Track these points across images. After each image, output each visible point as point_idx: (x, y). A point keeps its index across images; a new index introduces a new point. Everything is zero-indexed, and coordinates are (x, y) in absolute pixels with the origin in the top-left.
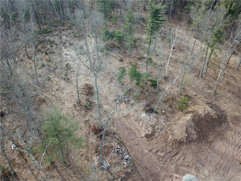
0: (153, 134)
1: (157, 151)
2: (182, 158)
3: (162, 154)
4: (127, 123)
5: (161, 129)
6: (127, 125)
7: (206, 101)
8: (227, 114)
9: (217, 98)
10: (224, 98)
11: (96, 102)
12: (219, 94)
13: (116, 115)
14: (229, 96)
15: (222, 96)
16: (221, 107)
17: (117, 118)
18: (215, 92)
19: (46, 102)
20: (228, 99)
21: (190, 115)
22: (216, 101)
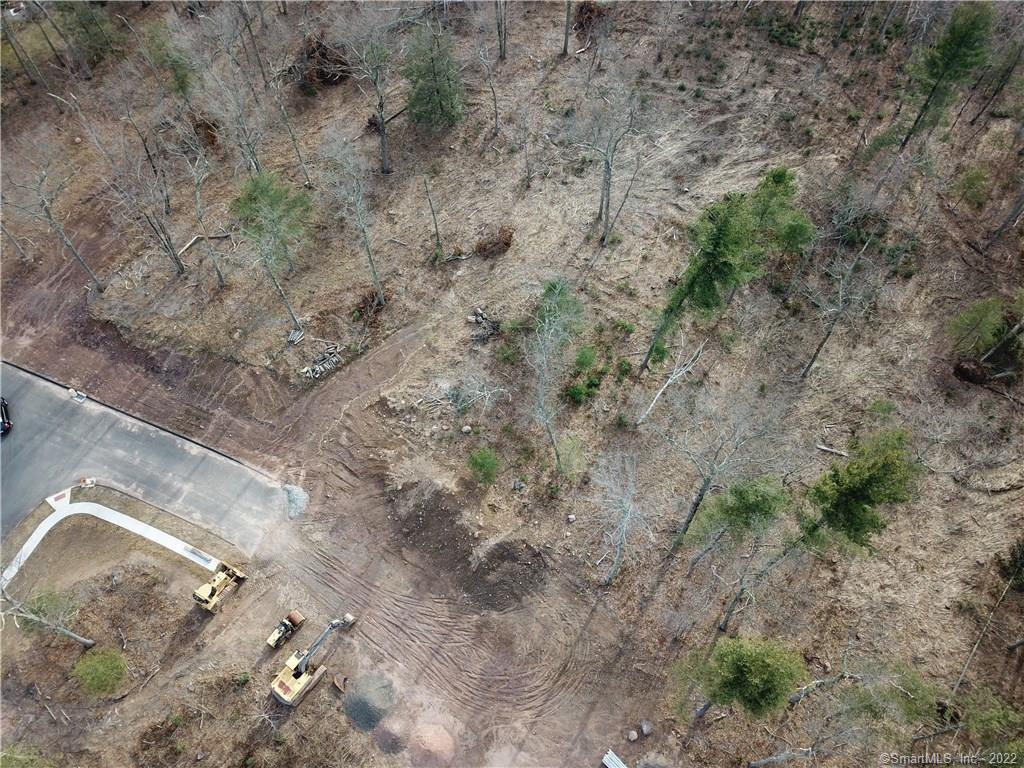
1: (349, 429)
2: (344, 485)
3: (344, 441)
4: (413, 354)
6: (406, 355)
7: (548, 551)
8: (512, 615)
9: (574, 591)
10: (584, 615)
11: (459, 273)
12: (599, 600)
13: (428, 326)
14: (602, 633)
15: (594, 610)
16: (538, 598)
17: (420, 329)
18: (606, 587)
19: (432, 178)
20: (584, 629)
21: (454, 488)
22: (563, 586)
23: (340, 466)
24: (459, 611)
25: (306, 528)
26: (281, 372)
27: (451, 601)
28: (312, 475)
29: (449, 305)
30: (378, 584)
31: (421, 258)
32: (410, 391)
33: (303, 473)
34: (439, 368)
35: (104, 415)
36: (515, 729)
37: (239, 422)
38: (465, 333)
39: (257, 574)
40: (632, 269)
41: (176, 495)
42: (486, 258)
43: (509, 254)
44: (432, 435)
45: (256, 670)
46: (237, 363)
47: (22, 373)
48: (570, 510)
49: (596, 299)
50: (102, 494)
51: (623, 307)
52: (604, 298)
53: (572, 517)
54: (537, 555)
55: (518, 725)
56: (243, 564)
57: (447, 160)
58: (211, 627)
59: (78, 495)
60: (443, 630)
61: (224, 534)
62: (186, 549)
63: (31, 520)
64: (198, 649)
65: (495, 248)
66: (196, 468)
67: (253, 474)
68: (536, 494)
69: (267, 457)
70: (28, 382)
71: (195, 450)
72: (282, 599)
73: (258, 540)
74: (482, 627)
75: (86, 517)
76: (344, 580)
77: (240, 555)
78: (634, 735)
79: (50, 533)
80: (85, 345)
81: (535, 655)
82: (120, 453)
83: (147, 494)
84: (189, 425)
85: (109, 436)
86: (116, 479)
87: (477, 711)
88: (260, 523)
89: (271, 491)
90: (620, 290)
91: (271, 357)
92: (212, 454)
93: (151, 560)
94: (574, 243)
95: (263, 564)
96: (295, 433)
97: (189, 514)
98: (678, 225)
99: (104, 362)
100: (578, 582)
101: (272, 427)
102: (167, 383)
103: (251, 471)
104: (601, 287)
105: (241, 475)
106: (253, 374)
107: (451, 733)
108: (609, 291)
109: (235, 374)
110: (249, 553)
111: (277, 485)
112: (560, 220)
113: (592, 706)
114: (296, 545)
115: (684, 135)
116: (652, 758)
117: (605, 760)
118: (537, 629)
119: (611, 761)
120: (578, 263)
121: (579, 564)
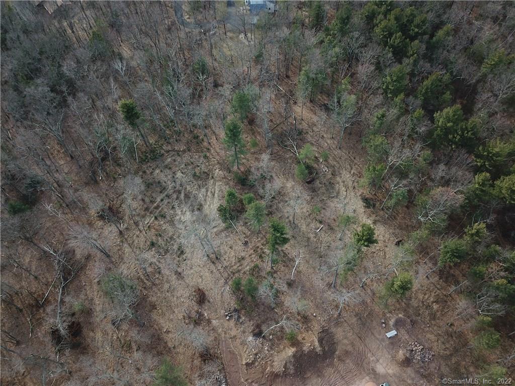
0: (253, 363)
1: (252, 382)
4: (232, 346)
5: (262, 359)
6: (231, 348)
7: (323, 327)
8: (339, 347)
9: (338, 324)
10: (346, 324)
11: (206, 315)
12: (343, 318)
13: (223, 335)
14: (353, 322)
15: (345, 321)
16: (336, 337)
17: (223, 339)
18: (340, 314)
19: (156, 309)
20: (350, 326)
21: (293, 350)
22: (335, 327)
24: (331, 365)
27: (328, 366)
29: (218, 324)
31: (192, 326)
34: (243, 338)
36: (373, 361)
38: (232, 323)
40: (233, 254)
42: (204, 302)
43: (206, 293)
48: (312, 314)
49: (239, 271)
51: (246, 264)
52: (240, 268)
53: (314, 314)
54: (323, 331)
57: (150, 299)
60: (336, 373)
65: (201, 298)
68: (303, 323)
74: (340, 359)
78: (384, 325)
81: (352, 344)
87: (364, 371)
90: (239, 261)
94: (213, 267)
98: (222, 231)
100: (335, 322)
104: (235, 267)
107: (369, 382)
108: (238, 265)
112: (200, 269)
113: (373, 334)
115: (184, 210)
116: (392, 322)
117: (389, 337)
118: (345, 341)
119: (389, 335)
120: (222, 271)
121: (330, 319)
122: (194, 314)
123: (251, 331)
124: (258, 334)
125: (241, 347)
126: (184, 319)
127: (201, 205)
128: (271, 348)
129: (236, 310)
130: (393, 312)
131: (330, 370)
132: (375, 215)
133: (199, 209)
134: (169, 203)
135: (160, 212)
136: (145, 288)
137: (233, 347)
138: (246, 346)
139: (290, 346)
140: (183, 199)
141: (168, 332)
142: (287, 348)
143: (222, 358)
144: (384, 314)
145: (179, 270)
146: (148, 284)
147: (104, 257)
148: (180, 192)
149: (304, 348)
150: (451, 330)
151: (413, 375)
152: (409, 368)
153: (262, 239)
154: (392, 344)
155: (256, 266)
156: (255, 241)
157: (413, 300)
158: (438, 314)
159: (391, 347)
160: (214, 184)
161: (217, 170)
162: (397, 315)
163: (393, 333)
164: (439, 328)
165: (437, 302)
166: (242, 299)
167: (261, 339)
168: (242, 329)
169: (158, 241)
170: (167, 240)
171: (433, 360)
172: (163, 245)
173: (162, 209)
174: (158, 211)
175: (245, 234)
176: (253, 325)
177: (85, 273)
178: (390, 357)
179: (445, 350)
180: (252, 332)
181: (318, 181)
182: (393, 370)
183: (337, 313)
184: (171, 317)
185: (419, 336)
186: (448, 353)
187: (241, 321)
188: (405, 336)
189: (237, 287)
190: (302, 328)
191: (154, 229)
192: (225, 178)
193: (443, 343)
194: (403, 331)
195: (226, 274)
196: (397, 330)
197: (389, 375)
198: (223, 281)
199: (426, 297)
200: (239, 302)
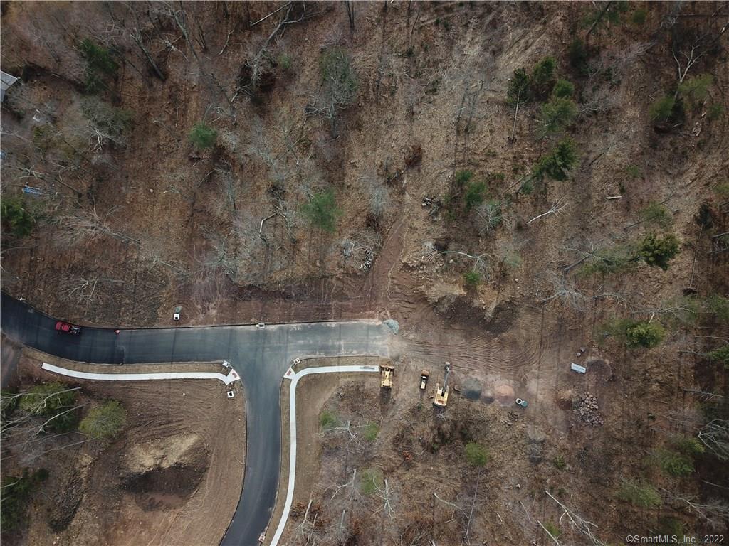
0: (412, 269)
1: (397, 284)
2: (410, 309)
3: (398, 290)
5: (425, 273)
6: (403, 237)
7: (514, 299)
8: (511, 331)
9: (532, 309)
10: (540, 318)
11: (405, 182)
12: (543, 310)
13: (405, 217)
14: (550, 322)
15: (543, 314)
16: (518, 320)
17: (402, 221)
18: (544, 303)
19: (360, 131)
20: (542, 323)
21: (463, 292)
22: (526, 310)
23: (403, 302)
24: (488, 340)
25: (404, 335)
26: (351, 272)
27: (483, 337)
28: (392, 312)
29: (409, 202)
30: (449, 344)
31: (382, 181)
32: (415, 254)
33: (388, 312)
34: (422, 237)
35: (281, 329)
36: (533, 373)
37: (345, 303)
38: (424, 213)
39: (397, 364)
40: (488, 140)
41: (340, 347)
42: (413, 167)
43: (424, 159)
44: (437, 270)
45: (422, 399)
46: (328, 277)
47: (224, 328)
48: (515, 278)
49: (478, 165)
50: (307, 363)
51: (493, 164)
52: (482, 163)
54: (510, 303)
55: (533, 370)
56: (389, 363)
57: (361, 114)
58: (393, 393)
59: (296, 369)
60: (486, 350)
61: (372, 354)
62: (361, 368)
63: (285, 389)
64: (393, 403)
65: (415, 159)
66: (340, 333)
67: (366, 323)
68: (497, 277)
69: (367, 313)
70: (231, 330)
71: (334, 325)
72: (413, 369)
73: (388, 350)
74: (502, 342)
75: (308, 375)
76: (434, 349)
77: (385, 360)
78: (579, 354)
79: (297, 389)
80: (244, 300)
81: (528, 341)
82: (301, 342)
83: (326, 354)
84: (323, 314)
85: (290, 337)
86: (307, 354)
87: (515, 373)
88: (384, 342)
89: (379, 327)
90: (487, 155)
91: (342, 267)
92: (342, 323)
93: (349, 379)
94: (453, 137)
95: (397, 359)
96: (374, 296)
97: (351, 353)
98: (498, 103)
99: (260, 305)
100: (531, 306)
101: (361, 299)
102: (298, 301)
103: (365, 322)
104: (477, 158)
105: (361, 327)
106: (338, 279)
107: (510, 386)
108: (483, 158)
109: (329, 283)
110: (388, 356)
111: (380, 323)
112: (438, 127)
113: (559, 351)
114: (405, 344)
115: (477, 39)
116: (589, 359)
117: (572, 368)
118: (524, 332)
119: (574, 367)
120: (460, 149)
121: (528, 298)
122: (393, 171)
123: (436, 237)
124: (441, 247)
125: (413, 244)
126: (380, 166)
127: (501, 50)
128: (442, 272)
129: (439, 204)
130: (603, 351)
131: (482, 343)
132: (697, 238)
133: (494, 53)
134: (466, 14)
135: (448, 19)
136: (365, 98)
137: (407, 237)
138: (419, 248)
139: (464, 286)
140: (486, 23)
141: (354, 165)
142: (458, 285)
143: (386, 237)
144: (591, 345)
145: (416, 109)
146: (372, 96)
147: (347, 24)
148: (490, 10)
149: (475, 301)
150: (646, 420)
151: (560, 420)
152: (562, 411)
153: (536, 151)
154: (569, 377)
155: (501, 177)
156: (525, 148)
157: (638, 360)
158: (650, 397)
159: (565, 379)
160: (539, 34)
161: (559, 18)
162: (605, 358)
163: (582, 369)
164: (634, 408)
165: (662, 385)
166: (455, 198)
167: (439, 255)
168: (429, 228)
169: (419, 54)
170: (429, 61)
171: (595, 427)
172: (420, 64)
173: (453, 16)
174: (445, 16)
175: (521, 129)
176: (444, 234)
177: (316, 27)
178: (554, 385)
179: (618, 431)
180: (436, 239)
181: (672, 139)
182: (545, 398)
183: (542, 299)
184: (369, 153)
185: (605, 397)
186: (618, 436)
187: (435, 219)
188: (590, 382)
189: (460, 181)
190: (491, 281)
191: (426, 35)
192: (559, 36)
193: (623, 424)
194: (593, 377)
195: (461, 158)
196: (588, 370)
197: (536, 399)
198: (451, 161)
199: (657, 370)
200: (449, 198)
